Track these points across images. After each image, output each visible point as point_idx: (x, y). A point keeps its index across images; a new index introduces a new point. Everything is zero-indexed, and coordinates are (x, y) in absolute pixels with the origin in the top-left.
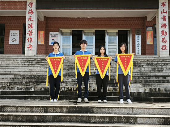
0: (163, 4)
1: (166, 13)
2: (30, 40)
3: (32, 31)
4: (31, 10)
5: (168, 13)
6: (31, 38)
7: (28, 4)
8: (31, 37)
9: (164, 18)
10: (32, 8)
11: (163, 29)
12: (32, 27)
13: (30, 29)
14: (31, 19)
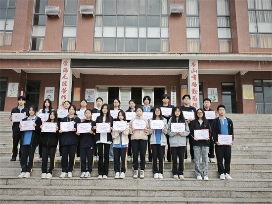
0: (193, 64)
1: (196, 72)
2: (63, 98)
3: (65, 89)
4: (66, 68)
5: (198, 72)
6: (64, 96)
7: (63, 62)
8: (65, 94)
9: (194, 77)
10: (66, 67)
11: (193, 87)
12: (66, 85)
13: (64, 87)
14: (66, 78)
